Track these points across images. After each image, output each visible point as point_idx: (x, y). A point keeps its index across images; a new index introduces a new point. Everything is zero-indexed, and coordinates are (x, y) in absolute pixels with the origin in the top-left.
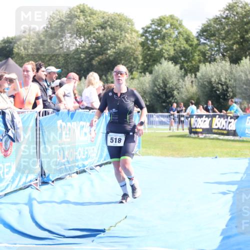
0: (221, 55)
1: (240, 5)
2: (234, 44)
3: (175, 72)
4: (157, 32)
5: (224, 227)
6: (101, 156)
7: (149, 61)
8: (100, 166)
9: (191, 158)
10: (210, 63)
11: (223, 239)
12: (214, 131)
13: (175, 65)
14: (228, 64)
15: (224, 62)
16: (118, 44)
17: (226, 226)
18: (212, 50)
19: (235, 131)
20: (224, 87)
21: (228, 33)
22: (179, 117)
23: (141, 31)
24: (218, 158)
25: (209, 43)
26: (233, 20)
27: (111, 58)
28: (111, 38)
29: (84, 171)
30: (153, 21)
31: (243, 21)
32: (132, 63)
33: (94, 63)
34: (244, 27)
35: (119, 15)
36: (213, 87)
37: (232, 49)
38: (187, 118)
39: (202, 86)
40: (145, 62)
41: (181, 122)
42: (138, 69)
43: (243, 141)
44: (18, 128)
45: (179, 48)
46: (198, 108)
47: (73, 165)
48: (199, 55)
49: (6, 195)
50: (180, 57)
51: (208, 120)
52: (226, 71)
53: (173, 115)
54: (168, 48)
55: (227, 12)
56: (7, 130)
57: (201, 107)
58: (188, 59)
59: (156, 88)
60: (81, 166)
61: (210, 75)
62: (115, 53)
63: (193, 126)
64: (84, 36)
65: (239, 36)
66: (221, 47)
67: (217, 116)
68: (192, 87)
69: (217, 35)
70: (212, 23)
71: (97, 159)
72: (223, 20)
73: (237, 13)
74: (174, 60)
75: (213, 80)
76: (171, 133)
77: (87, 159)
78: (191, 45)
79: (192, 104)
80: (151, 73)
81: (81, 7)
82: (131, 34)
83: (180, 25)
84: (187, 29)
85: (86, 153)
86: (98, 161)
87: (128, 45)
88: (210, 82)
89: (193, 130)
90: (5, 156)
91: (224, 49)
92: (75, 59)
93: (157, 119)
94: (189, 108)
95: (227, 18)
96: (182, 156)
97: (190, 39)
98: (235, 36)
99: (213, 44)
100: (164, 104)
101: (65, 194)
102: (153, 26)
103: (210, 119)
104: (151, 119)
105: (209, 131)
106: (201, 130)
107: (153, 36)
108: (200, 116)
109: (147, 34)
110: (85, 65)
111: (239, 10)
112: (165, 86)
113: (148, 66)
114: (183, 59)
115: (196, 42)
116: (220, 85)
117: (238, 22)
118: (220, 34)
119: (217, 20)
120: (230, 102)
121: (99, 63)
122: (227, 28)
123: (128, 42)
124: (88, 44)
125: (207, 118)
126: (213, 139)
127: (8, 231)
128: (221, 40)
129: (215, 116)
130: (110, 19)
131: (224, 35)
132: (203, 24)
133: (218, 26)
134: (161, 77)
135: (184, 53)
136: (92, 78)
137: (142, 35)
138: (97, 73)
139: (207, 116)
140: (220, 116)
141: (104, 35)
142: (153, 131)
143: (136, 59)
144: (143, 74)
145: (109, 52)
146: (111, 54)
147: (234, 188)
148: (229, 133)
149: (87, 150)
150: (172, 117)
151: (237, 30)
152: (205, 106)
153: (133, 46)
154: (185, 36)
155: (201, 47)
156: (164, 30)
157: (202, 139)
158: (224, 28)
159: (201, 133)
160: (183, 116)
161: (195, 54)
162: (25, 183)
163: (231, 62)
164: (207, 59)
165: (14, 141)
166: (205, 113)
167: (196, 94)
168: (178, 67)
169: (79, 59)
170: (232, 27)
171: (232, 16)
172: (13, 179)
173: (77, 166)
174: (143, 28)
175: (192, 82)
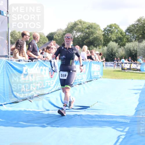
0: (134, 39)
1: (143, 19)
2: (140, 35)
3: (116, 46)
4: (109, 30)
5: (136, 107)
6: (88, 78)
7: (106, 41)
8: (87, 82)
9: (122, 80)
10: (130, 42)
11: (136, 111)
12: (131, 69)
13: (116, 43)
14: (137, 43)
15: (136, 42)
16: (94, 35)
17: (137, 106)
18: (131, 37)
19: (140, 69)
20: (136, 52)
21: (137, 30)
22: (118, 63)
23: (103, 30)
24: (133, 80)
25: (130, 35)
26: (140, 25)
27: (91, 41)
28: (91, 33)
29: (81, 84)
30: (108, 26)
31: (143, 26)
32: (99, 42)
33: (85, 42)
34: (144, 28)
35: (94, 24)
36: (131, 52)
37: (139, 37)
38: (121, 64)
39: (127, 52)
40: (104, 42)
41: (118, 65)
42: (101, 45)
43: (143, 73)
44: (56, 67)
45: (118, 37)
46: (125, 60)
47: (77, 81)
48: (126, 39)
49: (51, 92)
50: (118, 40)
51: (129, 65)
52: (136, 45)
53: (115, 63)
54: (114, 37)
55: (137, 22)
56: (52, 68)
57: (126, 60)
58: (122, 41)
59: (108, 52)
60: (80, 82)
61: (130, 47)
62: (92, 38)
63: (123, 67)
64: (81, 32)
65: (142, 32)
66: (135, 36)
67: (133, 63)
68: (123, 52)
69: (133, 31)
70: (131, 26)
71: (86, 79)
72: (136, 25)
73: (141, 23)
74: (116, 41)
75: (131, 49)
76: (114, 70)
77: (82, 79)
78: (123, 35)
79: (123, 58)
80: (107, 46)
81: (80, 20)
82: (99, 31)
83: (118, 27)
84: (121, 29)
85: (82, 77)
86: (86, 80)
87: (98, 35)
88: (130, 50)
89: (123, 69)
90: (51, 78)
91: (136, 37)
92: (77, 41)
93: (109, 64)
94: (122, 60)
95: (137, 24)
96: (119, 79)
97: (122, 33)
98: (140, 32)
99: (131, 35)
100: (111, 59)
101: (74, 92)
102: (108, 28)
103: (130, 64)
104: (107, 64)
105: (130, 69)
106: (126, 69)
107: (108, 32)
108: (126, 63)
109: (105, 31)
110: (81, 43)
111: (142, 21)
112: (112, 51)
113: (106, 43)
114: (119, 41)
115: (124, 34)
116: (134, 51)
117: (141, 26)
118: (134, 31)
119: (133, 25)
120: (138, 58)
121: (86, 42)
122: (137, 29)
123: (98, 34)
124: (82, 35)
125: (129, 64)
126: (131, 72)
127: (52, 106)
128: (135, 33)
129: (132, 63)
130: (91, 26)
131: (136, 31)
132: (128, 27)
133: (133, 28)
134: (111, 48)
135: (120, 39)
136: (84, 48)
137: (103, 31)
138: (87, 46)
139: (129, 63)
140: (134, 63)
141: (89, 31)
142: (107, 69)
143: (101, 41)
144: (104, 47)
145: (90, 38)
146: (91, 39)
147: (140, 91)
148: (138, 70)
149: (82, 76)
150: (115, 64)
151: (141, 29)
152: (128, 59)
153: (100, 36)
154: (120, 32)
155: (126, 36)
156: (112, 30)
157: (126, 72)
158: (136, 29)
159: (126, 70)
160: (119, 63)
161: (124, 39)
162: (59, 88)
163: (138, 42)
164: (129, 41)
165: (54, 72)
166: (128, 62)
167: (124, 54)
168: (117, 44)
169: (79, 40)
170: (139, 28)
171: (139, 24)
172: (54, 86)
173: (78, 82)
174: (104, 29)
175: (123, 50)
